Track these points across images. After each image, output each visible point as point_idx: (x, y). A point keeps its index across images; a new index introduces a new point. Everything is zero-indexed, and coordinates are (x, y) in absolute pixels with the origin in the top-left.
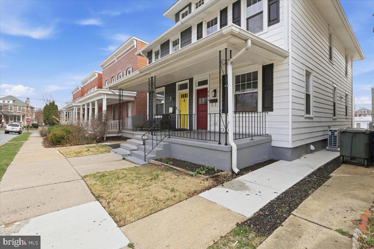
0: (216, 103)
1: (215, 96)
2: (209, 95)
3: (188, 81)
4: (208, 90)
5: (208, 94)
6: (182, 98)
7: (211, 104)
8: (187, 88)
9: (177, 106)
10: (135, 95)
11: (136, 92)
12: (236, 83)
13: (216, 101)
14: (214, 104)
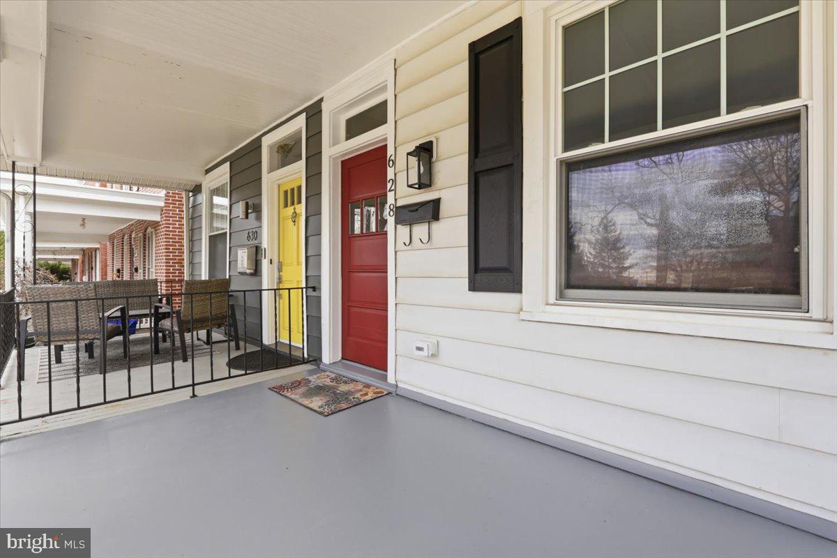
0: (436, 226)
1: (425, 182)
2: (394, 181)
3: (300, 122)
4: (390, 151)
5: (390, 173)
6: (286, 206)
7: (403, 230)
8: (301, 159)
9: (265, 245)
10: (162, 204)
11: (163, 193)
12: (566, 84)
13: (432, 211)
14: (420, 230)
